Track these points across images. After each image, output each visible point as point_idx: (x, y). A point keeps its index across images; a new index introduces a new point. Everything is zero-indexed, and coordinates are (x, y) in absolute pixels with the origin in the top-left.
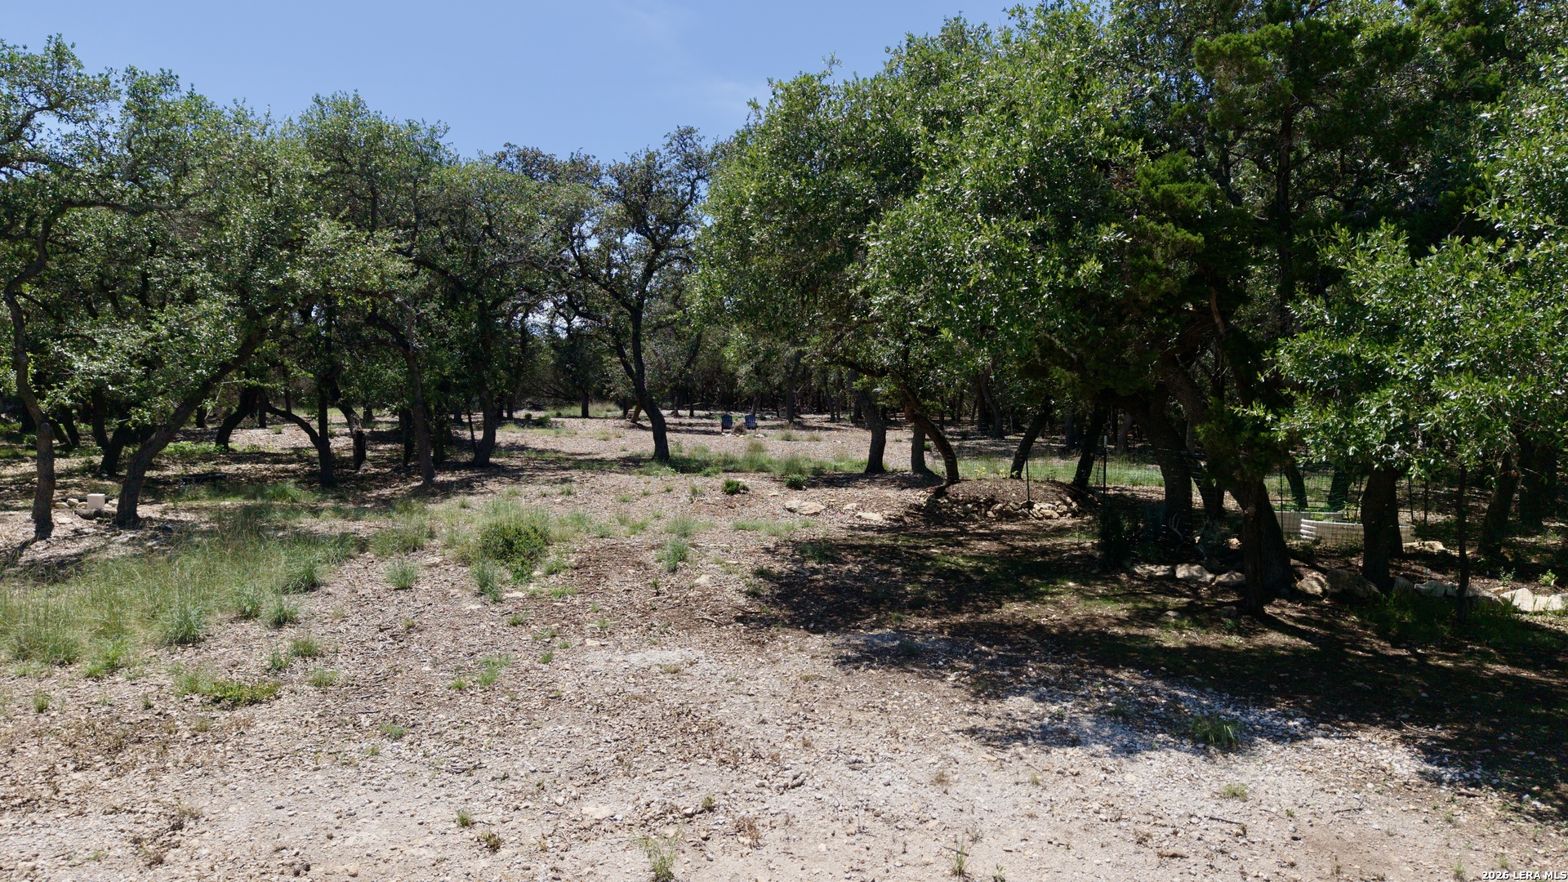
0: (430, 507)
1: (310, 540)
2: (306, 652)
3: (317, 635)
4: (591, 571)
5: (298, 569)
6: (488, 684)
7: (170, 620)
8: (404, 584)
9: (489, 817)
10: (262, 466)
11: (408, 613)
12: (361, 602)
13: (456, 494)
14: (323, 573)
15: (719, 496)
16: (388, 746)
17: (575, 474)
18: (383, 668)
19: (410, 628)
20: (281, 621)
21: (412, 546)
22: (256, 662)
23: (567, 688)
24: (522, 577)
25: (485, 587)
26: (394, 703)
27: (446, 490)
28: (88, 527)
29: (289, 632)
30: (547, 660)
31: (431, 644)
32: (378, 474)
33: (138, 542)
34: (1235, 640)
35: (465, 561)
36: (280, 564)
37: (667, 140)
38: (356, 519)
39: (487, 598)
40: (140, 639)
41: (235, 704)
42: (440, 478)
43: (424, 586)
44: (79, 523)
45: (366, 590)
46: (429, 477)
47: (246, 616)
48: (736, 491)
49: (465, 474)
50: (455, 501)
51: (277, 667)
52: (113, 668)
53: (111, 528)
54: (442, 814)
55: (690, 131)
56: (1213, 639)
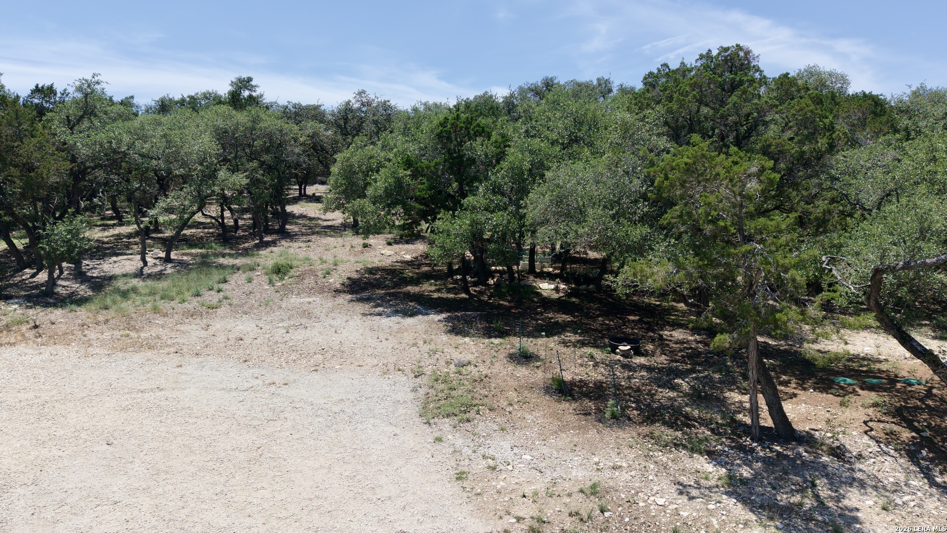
0: (261, 252)
1: (222, 267)
2: (226, 298)
3: (228, 294)
4: (301, 277)
5: (222, 277)
6: (266, 305)
7: (193, 290)
8: (250, 281)
9: (260, 325)
10: (199, 230)
11: (250, 289)
12: (238, 286)
13: (270, 246)
14: (228, 278)
15: (360, 248)
16: (244, 316)
17: (313, 237)
18: (244, 301)
19: (250, 292)
20: (219, 291)
21: (252, 269)
22: (215, 301)
23: (283, 306)
24: (282, 279)
25: (271, 282)
26: (246, 308)
27: (267, 244)
28: (157, 262)
29: (221, 293)
30: (282, 300)
31: (255, 296)
32: (243, 235)
33: (175, 267)
34: (452, 296)
35: (266, 274)
36: (216, 276)
37: (355, 95)
38: (236, 258)
39: (271, 285)
40: (187, 295)
41: (213, 308)
42: (265, 239)
43: (255, 282)
44: (154, 261)
45: (240, 283)
46: (261, 238)
47: (210, 290)
48: (367, 246)
49: (274, 237)
50: (269, 250)
51: (220, 301)
52: (184, 301)
53: (164, 262)
54: (254, 325)
55: (364, 92)
56: (445, 295)
